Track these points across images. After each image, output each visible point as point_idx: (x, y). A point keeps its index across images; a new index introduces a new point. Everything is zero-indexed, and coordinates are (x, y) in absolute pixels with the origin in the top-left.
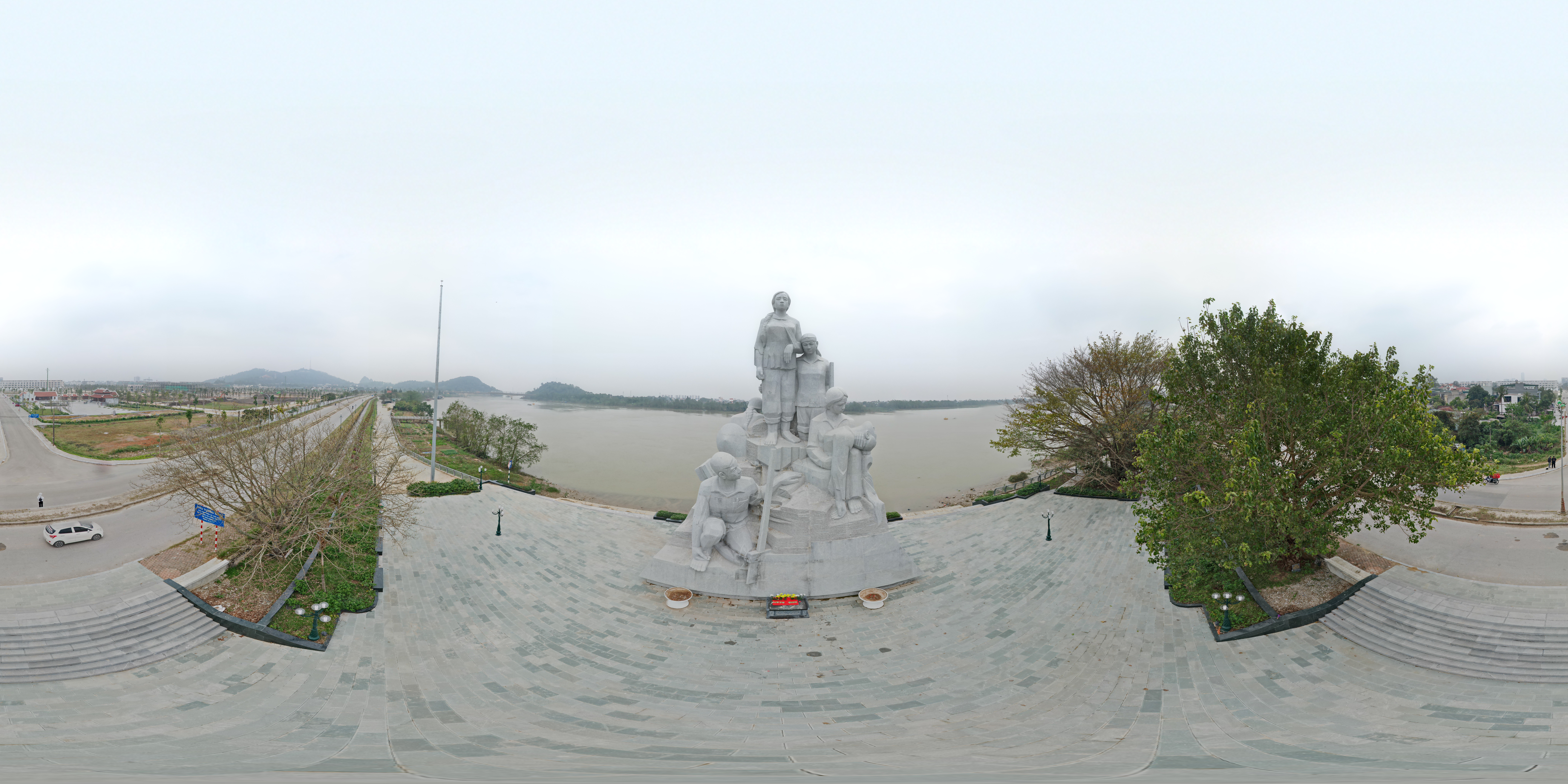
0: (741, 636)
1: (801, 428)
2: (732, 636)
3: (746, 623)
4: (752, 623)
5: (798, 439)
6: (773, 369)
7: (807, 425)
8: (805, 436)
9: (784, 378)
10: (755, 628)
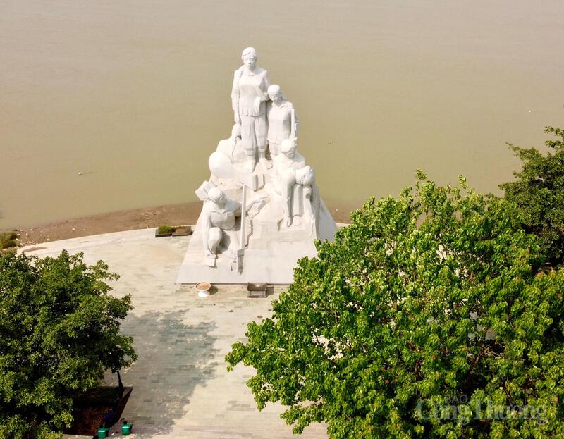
0: (236, 307)
2: (231, 308)
3: (238, 300)
4: (240, 300)
5: (270, 165)
6: (247, 116)
9: (256, 122)
10: (241, 303)
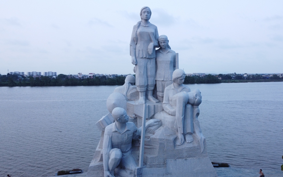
1: (159, 94)
5: (157, 101)
6: (142, 58)
7: (163, 92)
8: (161, 98)
9: (149, 63)
